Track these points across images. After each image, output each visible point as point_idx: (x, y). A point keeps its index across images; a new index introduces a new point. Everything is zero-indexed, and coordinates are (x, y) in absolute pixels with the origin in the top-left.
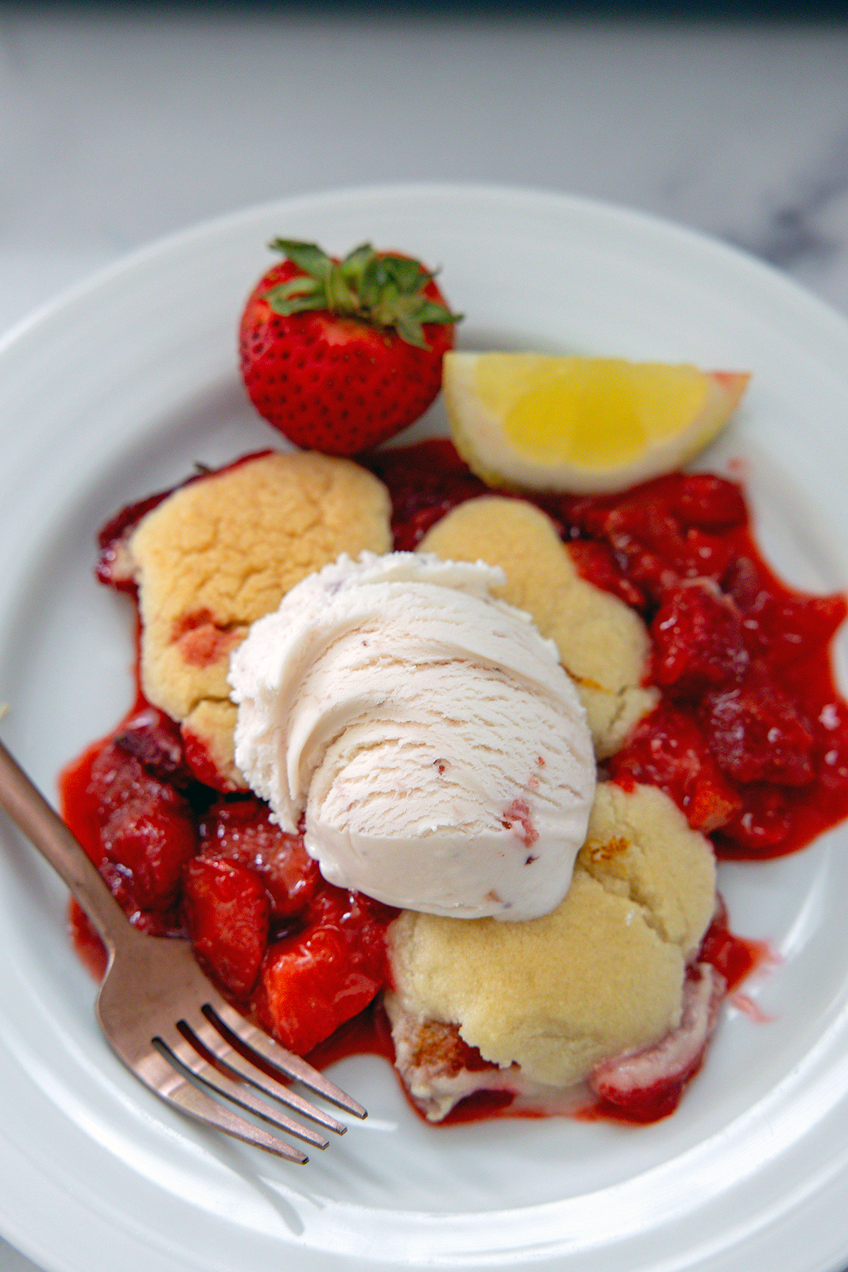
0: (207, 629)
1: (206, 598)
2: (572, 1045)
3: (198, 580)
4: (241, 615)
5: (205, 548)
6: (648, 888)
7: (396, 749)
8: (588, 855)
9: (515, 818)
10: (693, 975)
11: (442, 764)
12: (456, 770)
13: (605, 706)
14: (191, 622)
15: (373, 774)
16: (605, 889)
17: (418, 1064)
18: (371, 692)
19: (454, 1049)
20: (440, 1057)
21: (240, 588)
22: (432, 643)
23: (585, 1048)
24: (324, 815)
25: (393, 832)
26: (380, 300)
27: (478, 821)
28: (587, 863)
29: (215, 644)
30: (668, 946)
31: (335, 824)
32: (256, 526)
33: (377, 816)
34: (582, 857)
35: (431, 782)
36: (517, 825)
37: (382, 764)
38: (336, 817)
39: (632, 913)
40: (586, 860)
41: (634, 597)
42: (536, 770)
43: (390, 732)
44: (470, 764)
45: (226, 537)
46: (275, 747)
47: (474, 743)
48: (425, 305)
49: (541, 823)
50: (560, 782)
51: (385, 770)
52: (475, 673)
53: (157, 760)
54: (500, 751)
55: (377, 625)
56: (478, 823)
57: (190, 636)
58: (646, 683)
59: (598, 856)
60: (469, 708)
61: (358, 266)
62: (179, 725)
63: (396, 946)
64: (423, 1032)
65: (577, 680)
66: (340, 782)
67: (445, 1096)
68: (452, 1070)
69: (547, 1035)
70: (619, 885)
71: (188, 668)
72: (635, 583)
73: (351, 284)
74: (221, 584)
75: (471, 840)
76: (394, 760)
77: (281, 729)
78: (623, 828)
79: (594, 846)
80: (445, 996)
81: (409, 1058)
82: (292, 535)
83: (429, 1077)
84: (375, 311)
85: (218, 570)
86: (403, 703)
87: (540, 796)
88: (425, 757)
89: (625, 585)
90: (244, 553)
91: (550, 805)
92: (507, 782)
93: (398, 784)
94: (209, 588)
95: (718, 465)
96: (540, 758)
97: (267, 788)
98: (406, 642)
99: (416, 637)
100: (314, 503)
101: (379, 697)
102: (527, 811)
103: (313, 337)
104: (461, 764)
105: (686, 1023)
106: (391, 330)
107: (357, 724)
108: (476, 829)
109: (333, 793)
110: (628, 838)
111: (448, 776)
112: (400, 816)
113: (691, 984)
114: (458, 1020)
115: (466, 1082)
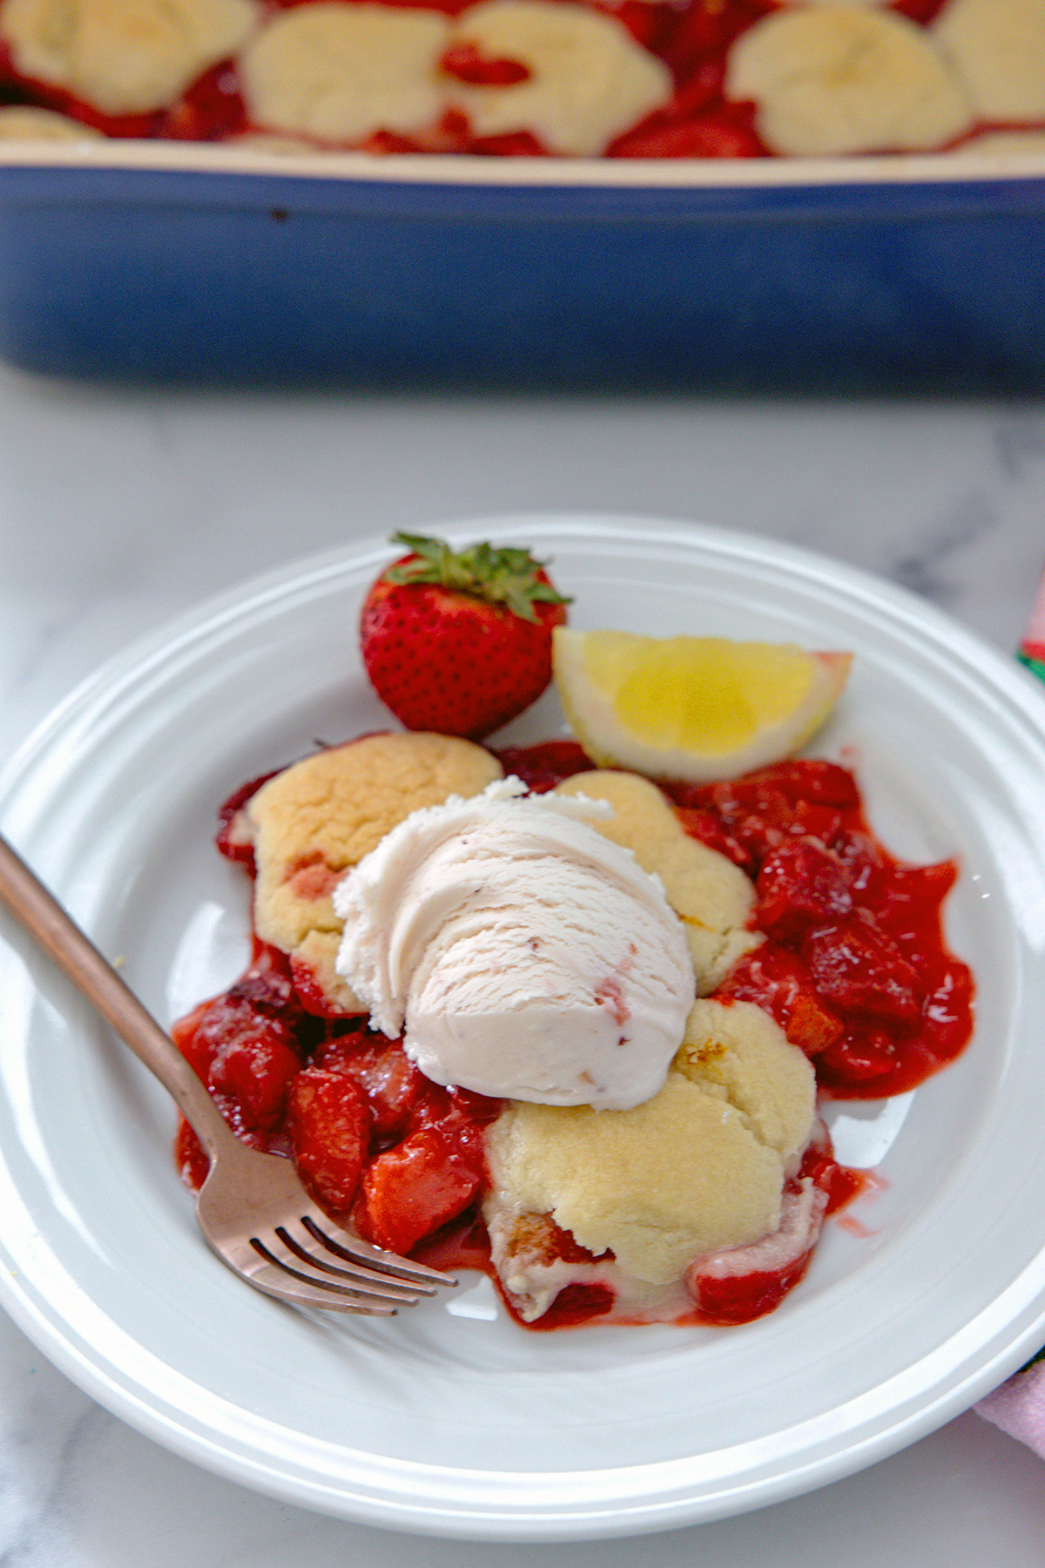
0: (321, 868)
1: (319, 842)
2: (667, 1236)
3: (311, 827)
4: (352, 857)
5: (319, 803)
6: (745, 1092)
7: (492, 932)
8: (685, 1058)
9: (606, 995)
10: (792, 1188)
11: (536, 942)
12: (550, 947)
13: (708, 943)
14: (303, 863)
15: (470, 956)
16: (701, 1091)
17: (513, 1255)
18: (468, 880)
19: (549, 1237)
20: (535, 1246)
21: (351, 834)
22: (528, 837)
23: (681, 1240)
24: (423, 1005)
25: (487, 1009)
26: (492, 578)
27: (568, 994)
28: (685, 1067)
29: (326, 880)
30: (766, 1149)
31: (434, 1009)
32: (370, 784)
33: (472, 994)
34: (679, 1062)
35: (524, 959)
36: (609, 1001)
37: (479, 946)
38: (435, 1002)
39: (728, 1113)
40: (681, 1064)
41: (741, 855)
42: (627, 953)
43: (487, 918)
44: (562, 940)
45: (340, 792)
46: (376, 948)
47: (566, 922)
48: (535, 587)
49: (632, 1005)
50: (653, 972)
51: (481, 951)
52: (568, 866)
53: (266, 998)
54: (591, 932)
55: (477, 827)
56: (570, 996)
57: (303, 874)
58: (752, 927)
59: (694, 1059)
60: (562, 892)
61: (471, 556)
62: (287, 957)
63: (493, 1144)
64: (518, 1222)
65: (681, 917)
66: (438, 970)
67: (543, 1288)
68: (547, 1259)
69: (640, 1223)
70: (715, 1088)
71: (300, 901)
72: (742, 842)
73: (466, 565)
74: (333, 830)
75: (563, 1013)
76: (489, 942)
77: (382, 933)
78: (720, 1036)
79: (691, 1050)
80: (540, 1185)
81: (505, 1248)
82: (405, 792)
83: (524, 1265)
84: (487, 586)
85: (331, 819)
86: (499, 887)
87: (633, 981)
88: (520, 937)
89: (731, 842)
90: (357, 806)
91: (643, 991)
92: (597, 960)
93: (494, 963)
94: (323, 834)
95: (830, 753)
96: (632, 945)
97: (370, 990)
98: (503, 838)
99: (512, 832)
100: (428, 768)
101: (476, 884)
102: (619, 990)
103: (428, 606)
104: (553, 941)
105: (785, 1226)
106: (502, 604)
107: (457, 917)
108: (569, 1002)
109: (432, 981)
110: (724, 1044)
111: (541, 953)
112: (494, 991)
113: (791, 1196)
114: (551, 1206)
115: (562, 1273)
